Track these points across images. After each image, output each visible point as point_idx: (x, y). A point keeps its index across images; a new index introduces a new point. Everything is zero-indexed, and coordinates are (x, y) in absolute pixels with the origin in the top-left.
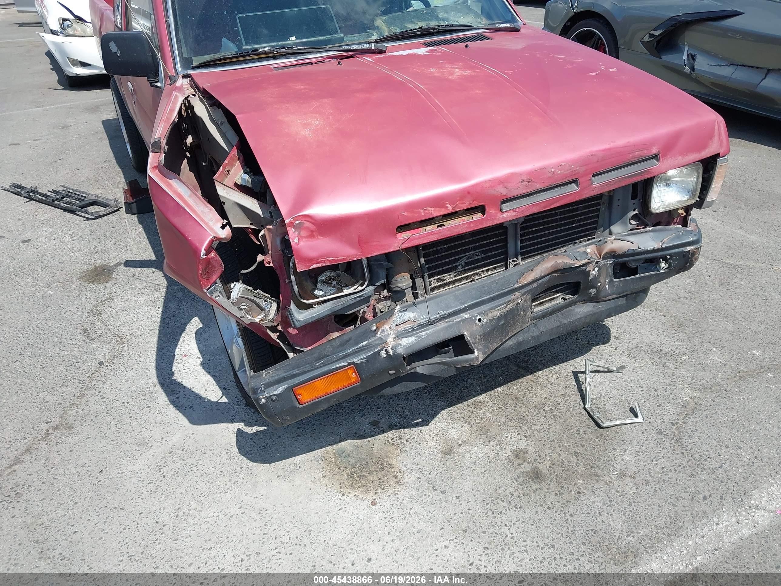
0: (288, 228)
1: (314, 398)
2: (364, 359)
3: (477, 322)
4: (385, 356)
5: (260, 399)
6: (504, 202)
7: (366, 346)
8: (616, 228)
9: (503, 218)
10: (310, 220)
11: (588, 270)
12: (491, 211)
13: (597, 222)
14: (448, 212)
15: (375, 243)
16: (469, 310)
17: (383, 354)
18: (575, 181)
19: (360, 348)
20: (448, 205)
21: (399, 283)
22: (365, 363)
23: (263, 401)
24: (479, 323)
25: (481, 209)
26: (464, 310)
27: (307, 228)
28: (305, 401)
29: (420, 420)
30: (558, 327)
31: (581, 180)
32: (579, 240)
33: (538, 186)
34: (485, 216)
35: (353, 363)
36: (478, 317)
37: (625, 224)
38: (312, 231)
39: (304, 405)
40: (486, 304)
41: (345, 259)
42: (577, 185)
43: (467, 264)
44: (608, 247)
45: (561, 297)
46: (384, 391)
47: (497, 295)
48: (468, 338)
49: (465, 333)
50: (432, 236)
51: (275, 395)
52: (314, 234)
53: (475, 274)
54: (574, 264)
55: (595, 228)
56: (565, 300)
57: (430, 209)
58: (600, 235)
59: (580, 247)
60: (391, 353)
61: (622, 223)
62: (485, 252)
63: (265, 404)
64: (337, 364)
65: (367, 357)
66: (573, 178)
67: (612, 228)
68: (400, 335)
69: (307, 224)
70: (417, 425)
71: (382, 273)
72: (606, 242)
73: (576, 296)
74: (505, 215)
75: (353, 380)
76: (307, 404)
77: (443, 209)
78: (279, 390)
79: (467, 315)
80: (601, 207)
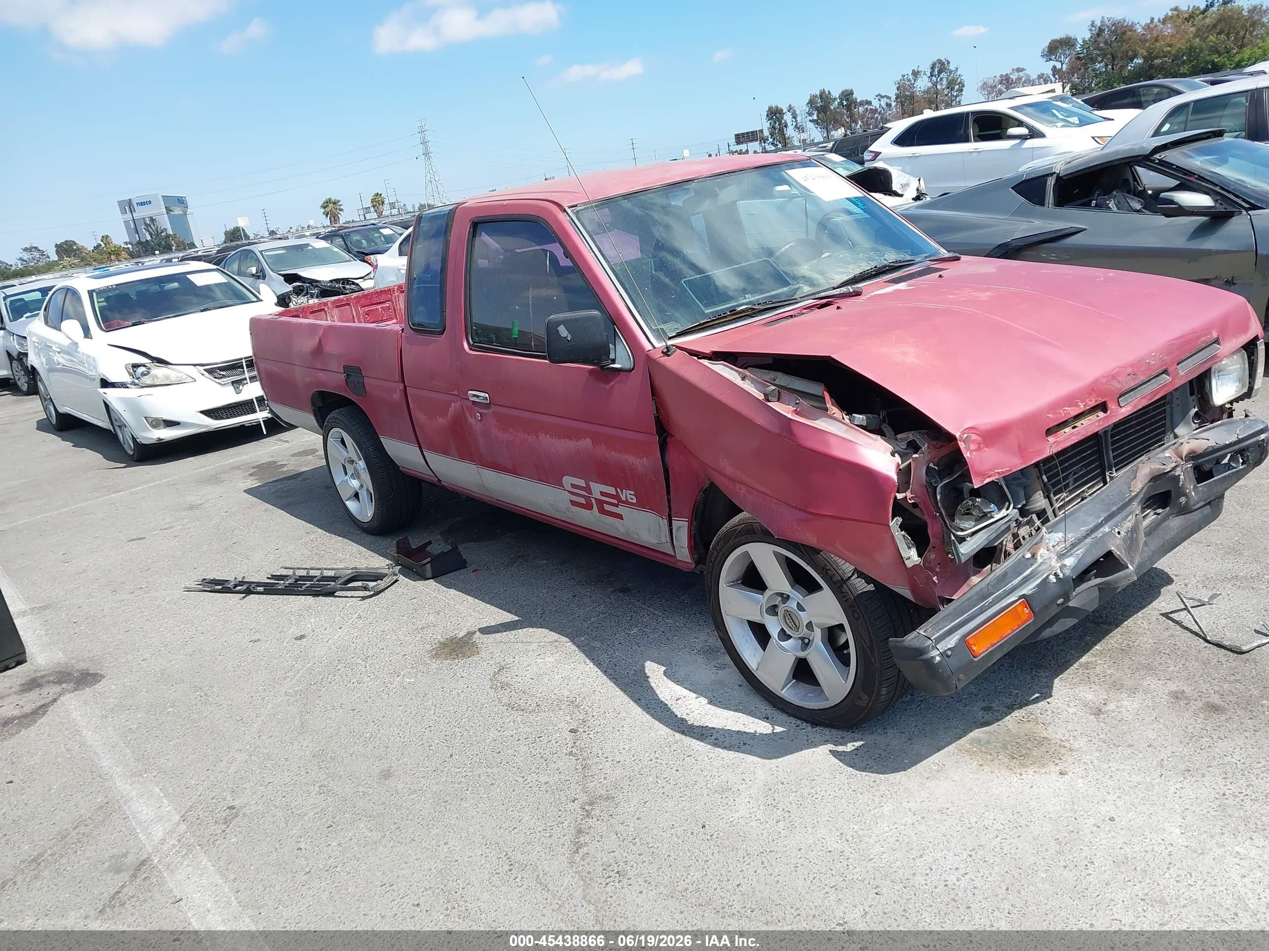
0: (959, 442)
1: (989, 645)
2: (1034, 588)
3: (1117, 535)
4: (1055, 581)
5: (934, 658)
6: (1120, 397)
7: (1031, 573)
8: (1180, 430)
9: (1123, 413)
10: (976, 432)
11: (1177, 474)
12: (1112, 406)
13: (1164, 425)
14: (1081, 411)
15: (1031, 450)
16: (1106, 523)
17: (1053, 579)
18: (1165, 372)
19: (1025, 577)
20: (1080, 404)
21: (1038, 502)
22: (1036, 592)
23: (938, 658)
24: (1119, 536)
25: (1103, 407)
26: (1101, 525)
27: (974, 441)
28: (981, 652)
29: (1037, 695)
30: (1164, 544)
31: (1170, 370)
32: (1152, 448)
33: (1142, 378)
34: (1109, 412)
35: (1023, 596)
36: (1117, 530)
37: (1188, 423)
38: (979, 443)
39: (980, 657)
40: (1117, 515)
41: (1010, 470)
42: (1168, 375)
43: (1076, 480)
44: (1185, 449)
45: (1152, 513)
46: (1044, 633)
47: (1123, 505)
48: (1117, 552)
49: (1112, 548)
50: (1074, 438)
51: (949, 649)
52: (981, 446)
53: (1083, 492)
54: (1165, 469)
55: (1164, 432)
56: (1159, 514)
57: (1067, 408)
58: (1169, 440)
59: (1158, 453)
60: (1061, 576)
61: (1185, 424)
62: (1086, 466)
63: (940, 662)
64: (1009, 599)
65: (1038, 586)
66: (1164, 368)
67: (1176, 431)
68: (1061, 556)
69: (974, 437)
70: (1037, 701)
71: (1022, 494)
72: (1182, 443)
73: (1168, 509)
74: (1123, 410)
75: (1024, 618)
76: (982, 655)
77: (1077, 408)
78: (951, 642)
79: (1106, 529)
80: (1167, 407)
